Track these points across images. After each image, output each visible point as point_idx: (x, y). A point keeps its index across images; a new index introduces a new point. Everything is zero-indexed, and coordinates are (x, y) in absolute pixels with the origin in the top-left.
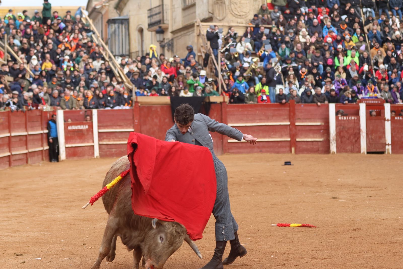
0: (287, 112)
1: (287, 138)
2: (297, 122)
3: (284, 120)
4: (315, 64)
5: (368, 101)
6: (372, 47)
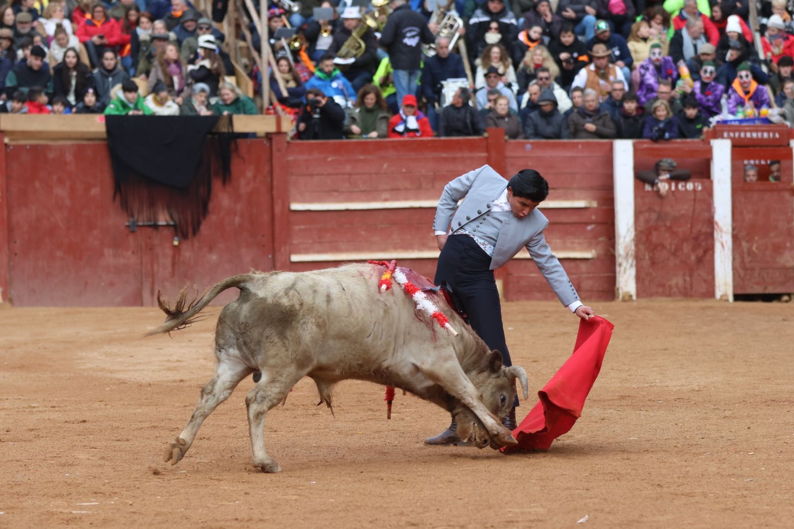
4: (570, 13)
5: (740, 131)
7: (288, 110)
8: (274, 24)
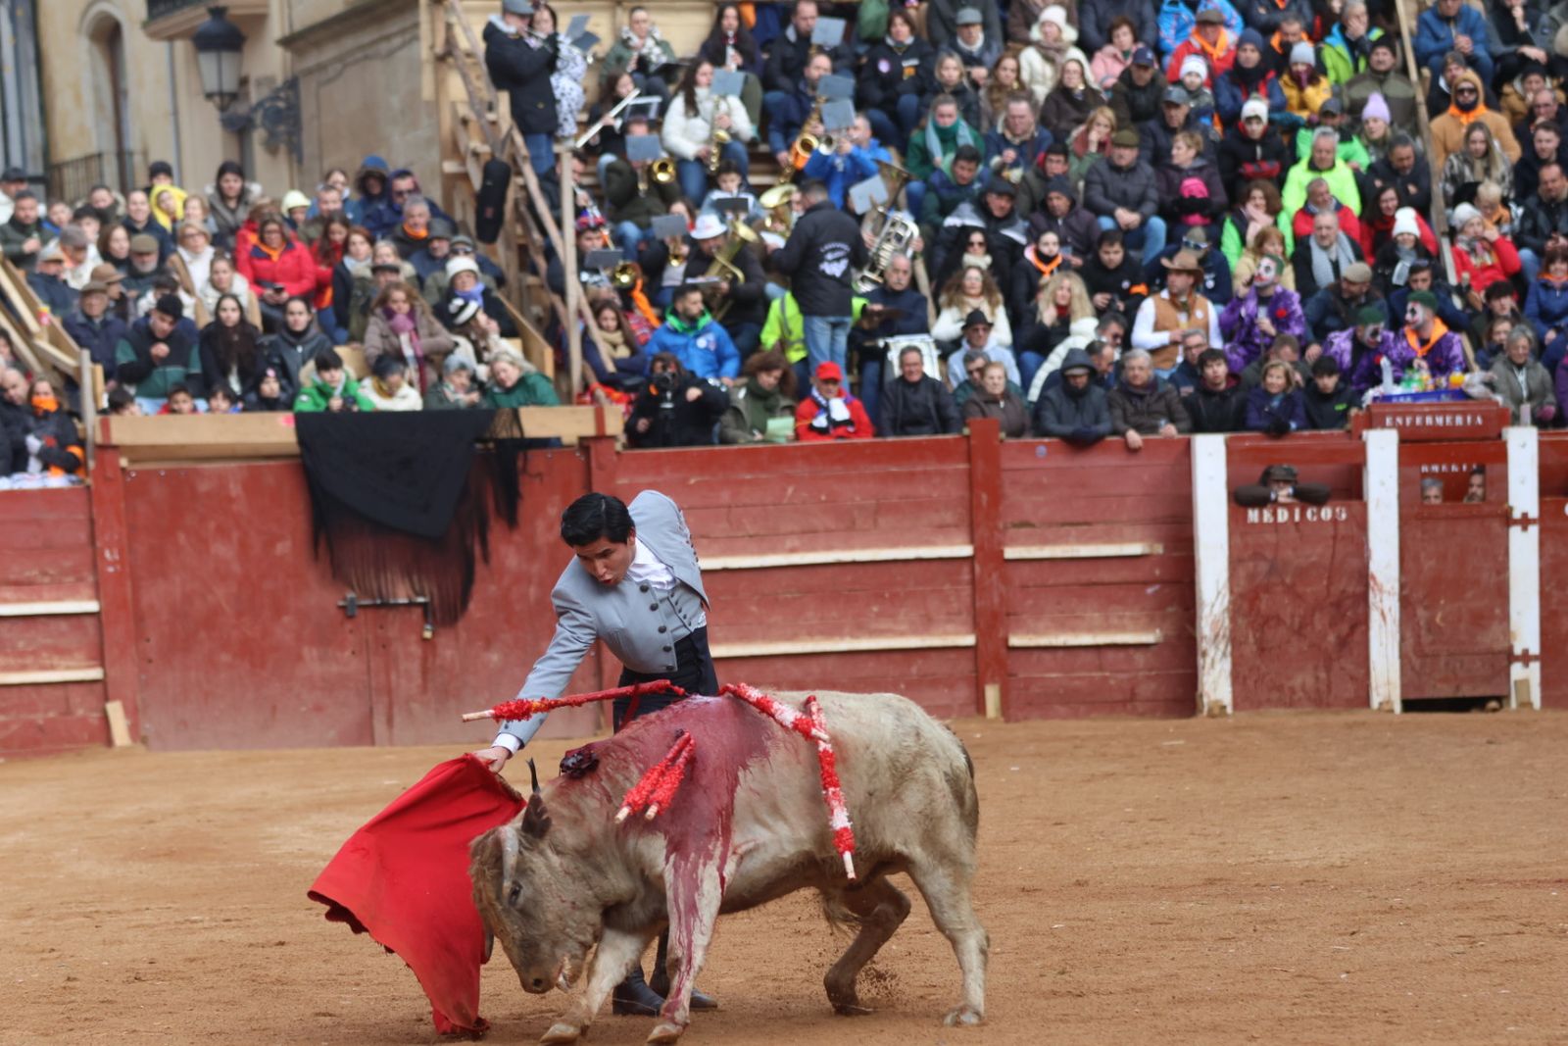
0: (956, 491)
1: (957, 633)
2: (1014, 542)
3: (941, 532)
6: (1438, 103)
7: (616, 395)
8: (587, 244)
